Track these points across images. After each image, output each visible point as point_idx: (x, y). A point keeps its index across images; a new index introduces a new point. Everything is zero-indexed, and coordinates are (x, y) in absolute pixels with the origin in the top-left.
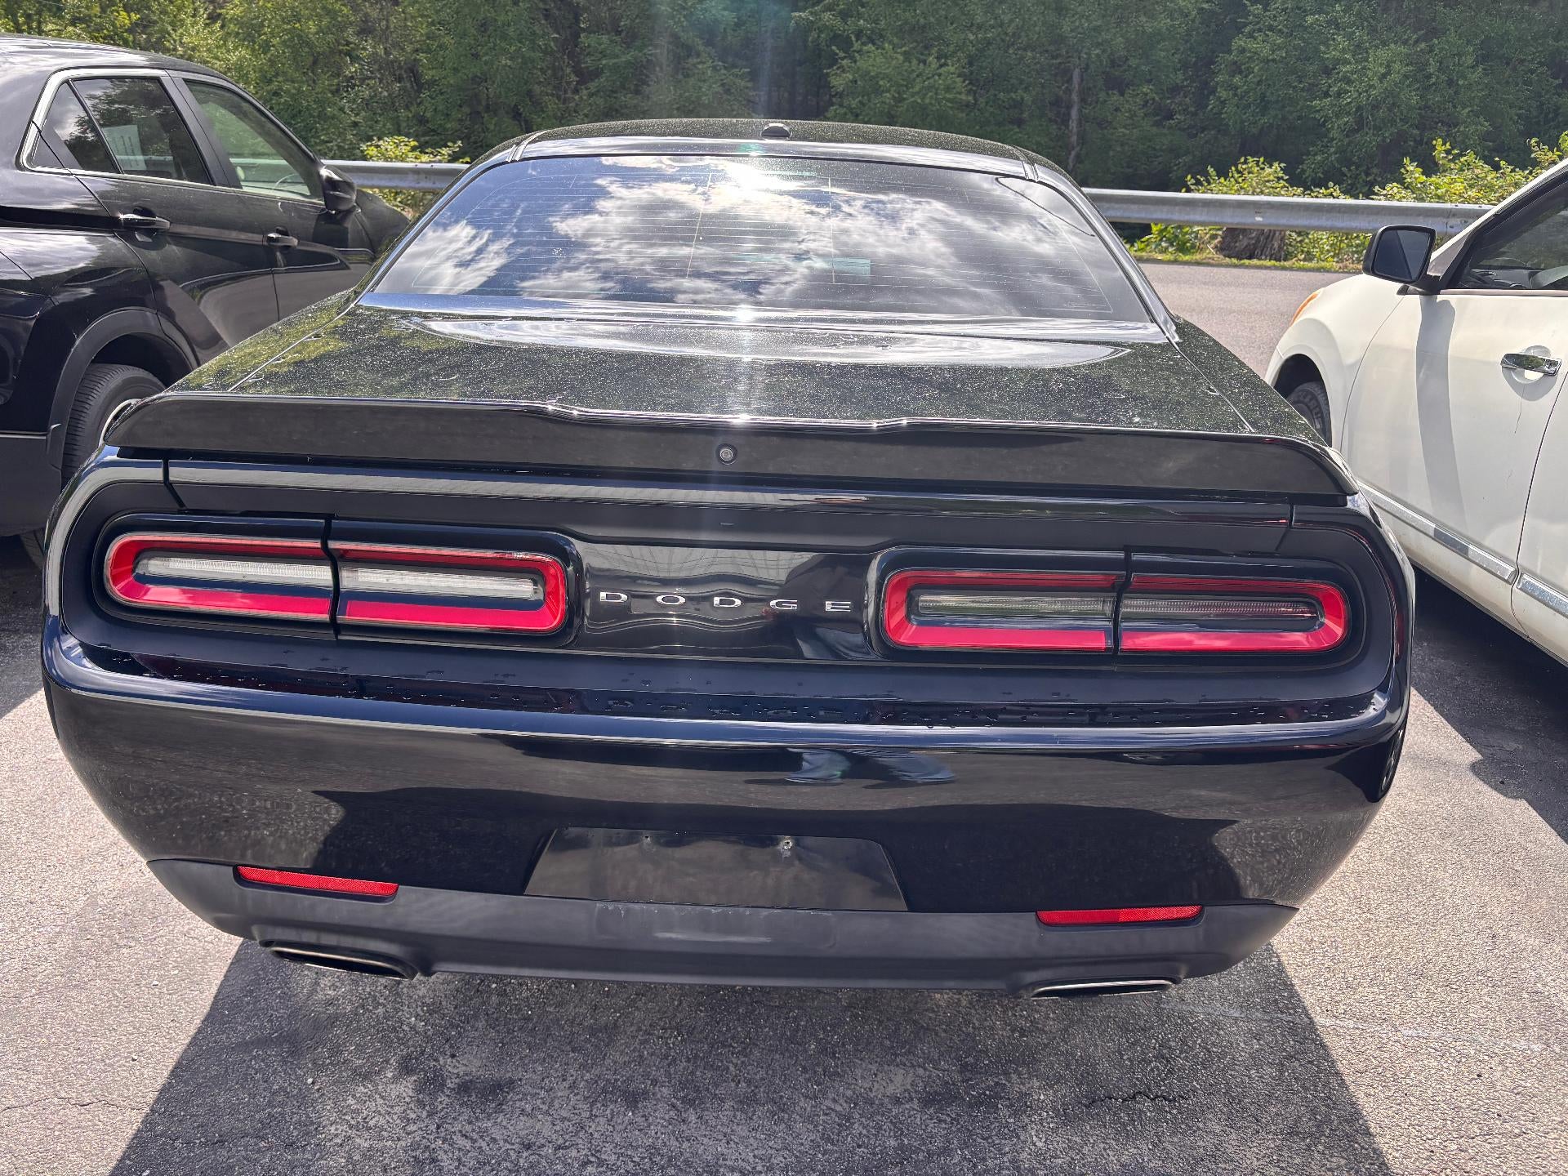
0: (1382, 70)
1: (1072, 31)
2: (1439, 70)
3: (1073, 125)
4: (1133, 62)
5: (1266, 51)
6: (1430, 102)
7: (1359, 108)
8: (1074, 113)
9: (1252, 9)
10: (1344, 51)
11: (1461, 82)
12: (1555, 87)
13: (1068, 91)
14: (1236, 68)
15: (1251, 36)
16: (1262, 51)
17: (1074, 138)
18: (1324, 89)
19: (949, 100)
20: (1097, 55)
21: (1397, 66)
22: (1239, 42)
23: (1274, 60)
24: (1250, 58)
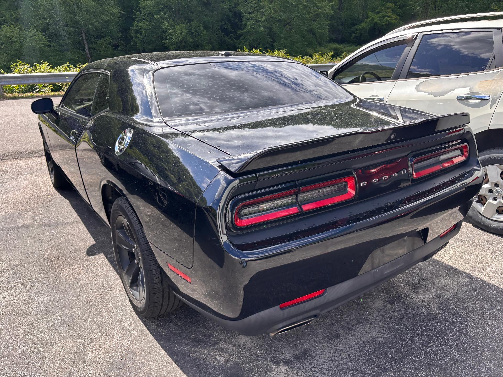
0: (180, 32)
1: (80, 20)
2: (195, 31)
3: (87, 50)
4: (104, 30)
5: (145, 26)
6: (195, 40)
7: (177, 42)
8: (86, 47)
9: (136, 13)
10: (168, 26)
11: (201, 34)
12: (223, 35)
13: (83, 39)
14: (137, 32)
15: (138, 21)
16: (143, 26)
17: (89, 55)
18: (165, 37)
19: (41, 44)
20: (91, 28)
21: (184, 30)
22: (135, 24)
23: (148, 29)
24: (140, 28)
